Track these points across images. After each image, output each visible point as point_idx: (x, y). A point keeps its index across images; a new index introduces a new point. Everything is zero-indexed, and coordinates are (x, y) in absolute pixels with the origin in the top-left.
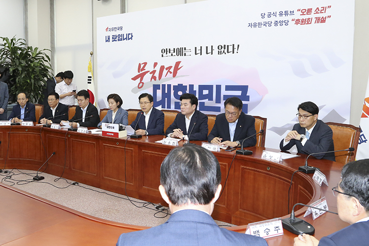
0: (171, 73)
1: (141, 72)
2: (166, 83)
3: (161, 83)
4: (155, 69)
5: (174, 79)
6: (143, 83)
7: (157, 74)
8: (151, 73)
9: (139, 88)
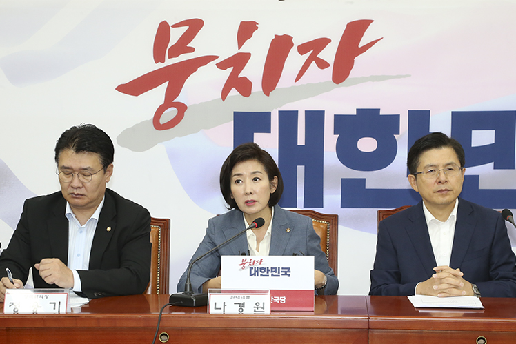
0: (323, 64)
1: (169, 62)
2: (302, 106)
3: (273, 105)
4: (244, 49)
5: (341, 89)
6: (182, 108)
7: (254, 71)
8: (222, 66)
9: (157, 125)
